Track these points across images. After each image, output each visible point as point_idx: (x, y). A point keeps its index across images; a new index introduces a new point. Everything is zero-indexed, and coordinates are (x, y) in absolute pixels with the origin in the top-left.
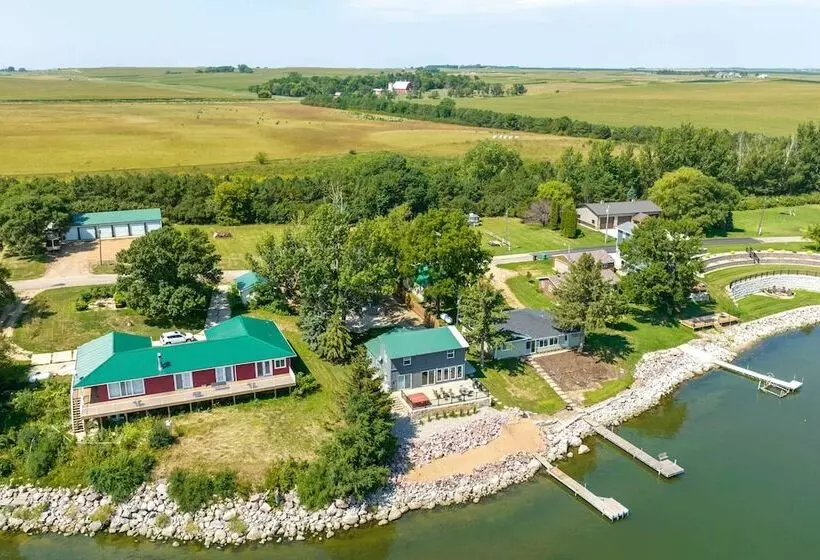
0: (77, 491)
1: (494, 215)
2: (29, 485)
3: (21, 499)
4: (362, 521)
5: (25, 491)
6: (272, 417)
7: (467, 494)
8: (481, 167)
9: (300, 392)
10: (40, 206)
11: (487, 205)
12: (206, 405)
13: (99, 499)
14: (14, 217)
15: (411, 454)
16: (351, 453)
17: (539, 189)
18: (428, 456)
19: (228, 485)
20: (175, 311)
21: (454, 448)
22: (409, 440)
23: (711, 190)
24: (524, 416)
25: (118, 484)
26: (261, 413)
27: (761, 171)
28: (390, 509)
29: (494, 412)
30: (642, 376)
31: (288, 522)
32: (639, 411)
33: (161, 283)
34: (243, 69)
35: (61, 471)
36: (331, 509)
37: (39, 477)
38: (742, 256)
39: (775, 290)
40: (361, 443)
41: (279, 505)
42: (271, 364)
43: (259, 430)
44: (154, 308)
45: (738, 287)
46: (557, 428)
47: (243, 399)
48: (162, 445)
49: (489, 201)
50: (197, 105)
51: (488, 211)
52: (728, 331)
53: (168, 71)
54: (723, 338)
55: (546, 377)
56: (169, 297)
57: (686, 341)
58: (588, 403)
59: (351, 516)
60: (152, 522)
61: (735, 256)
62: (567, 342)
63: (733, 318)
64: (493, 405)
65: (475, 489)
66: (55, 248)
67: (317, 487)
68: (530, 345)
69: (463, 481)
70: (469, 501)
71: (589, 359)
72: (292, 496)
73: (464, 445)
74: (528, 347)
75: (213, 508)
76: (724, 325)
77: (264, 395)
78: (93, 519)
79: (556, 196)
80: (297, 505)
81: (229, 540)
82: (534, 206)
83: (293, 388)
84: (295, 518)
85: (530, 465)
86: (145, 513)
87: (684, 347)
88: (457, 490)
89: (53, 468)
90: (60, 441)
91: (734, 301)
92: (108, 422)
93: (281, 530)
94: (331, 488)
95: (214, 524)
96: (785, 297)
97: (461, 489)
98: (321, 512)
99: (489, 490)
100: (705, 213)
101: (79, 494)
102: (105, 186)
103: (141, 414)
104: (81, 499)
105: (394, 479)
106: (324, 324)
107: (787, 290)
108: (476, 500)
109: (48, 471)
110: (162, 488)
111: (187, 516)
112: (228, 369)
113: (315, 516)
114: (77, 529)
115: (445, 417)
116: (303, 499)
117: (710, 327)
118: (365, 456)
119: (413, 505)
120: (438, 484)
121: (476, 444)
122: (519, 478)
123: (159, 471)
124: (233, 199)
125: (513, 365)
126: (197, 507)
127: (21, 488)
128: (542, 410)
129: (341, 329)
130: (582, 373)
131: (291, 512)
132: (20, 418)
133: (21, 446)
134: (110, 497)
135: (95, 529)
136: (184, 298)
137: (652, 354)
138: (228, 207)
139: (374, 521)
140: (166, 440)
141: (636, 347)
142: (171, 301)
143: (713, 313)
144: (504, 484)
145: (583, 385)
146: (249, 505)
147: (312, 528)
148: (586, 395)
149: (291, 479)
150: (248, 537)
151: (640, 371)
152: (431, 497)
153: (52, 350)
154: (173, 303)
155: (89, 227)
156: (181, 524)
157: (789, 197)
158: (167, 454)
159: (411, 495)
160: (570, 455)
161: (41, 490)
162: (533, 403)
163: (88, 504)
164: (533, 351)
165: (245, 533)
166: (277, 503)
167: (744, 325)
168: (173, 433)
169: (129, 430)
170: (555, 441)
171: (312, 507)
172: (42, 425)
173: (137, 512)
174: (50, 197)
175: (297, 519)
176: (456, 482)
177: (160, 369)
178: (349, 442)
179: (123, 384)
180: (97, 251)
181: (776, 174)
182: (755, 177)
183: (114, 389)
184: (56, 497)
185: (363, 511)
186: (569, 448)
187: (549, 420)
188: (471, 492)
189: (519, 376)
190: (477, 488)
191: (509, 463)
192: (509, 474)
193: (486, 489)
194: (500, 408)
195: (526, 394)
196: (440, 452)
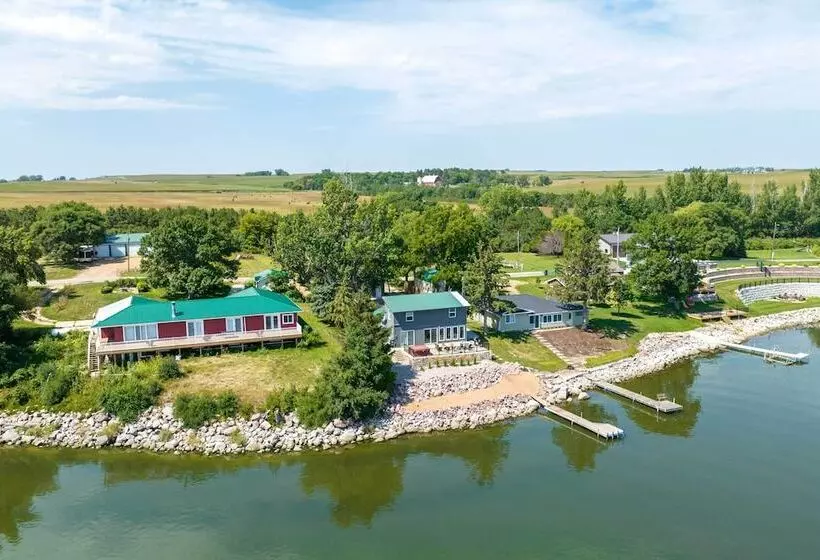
0: (87, 414)
1: (510, 251)
2: (43, 411)
3: (36, 421)
4: (359, 438)
5: (39, 416)
6: (277, 362)
7: (463, 423)
8: (496, 207)
9: (306, 344)
10: (75, 218)
11: (502, 241)
12: (214, 350)
13: (108, 420)
14: (51, 226)
15: (410, 391)
16: (349, 373)
17: (553, 223)
18: (427, 394)
19: (230, 406)
20: (193, 288)
21: (453, 388)
22: (409, 381)
23: (720, 213)
24: (525, 370)
25: (126, 405)
26: (268, 358)
27: (775, 214)
28: (387, 431)
29: (494, 365)
30: (646, 348)
31: (286, 437)
32: (641, 374)
33: (182, 263)
34: (280, 173)
35: (74, 399)
36: (330, 427)
37: (54, 404)
38: (753, 270)
39: (786, 296)
40: (358, 365)
41: (279, 424)
42: (279, 318)
43: (264, 370)
44: (174, 286)
45: (747, 291)
46: (558, 380)
47: (252, 347)
48: (170, 376)
49: (506, 238)
50: (234, 194)
51: (504, 246)
52: (737, 323)
53: (209, 176)
54: (730, 327)
55: (549, 345)
56: (188, 275)
57: (693, 329)
58: (588, 365)
59: (348, 435)
60: (156, 437)
61: (745, 270)
62: (571, 320)
63: (740, 312)
64: (493, 359)
65: (472, 419)
66: (88, 260)
67: (316, 407)
68: (534, 320)
69: (460, 412)
70: (466, 428)
71: (594, 335)
72: (293, 418)
73: (463, 387)
74: (532, 322)
75: (215, 425)
76: (733, 318)
77: (271, 345)
78: (101, 434)
79: (569, 228)
80: (296, 425)
81: (228, 450)
82: (548, 238)
83: (299, 339)
84: (293, 434)
85: (528, 404)
86: (150, 431)
87: (691, 333)
88: (454, 419)
89: (66, 397)
90: (75, 374)
91: (744, 301)
92: (121, 360)
93: (279, 444)
94: (329, 407)
95: (215, 439)
96: (797, 301)
97: (458, 418)
98: (319, 430)
99: (486, 420)
100: (716, 236)
101: (88, 418)
102: (138, 215)
103: (153, 353)
104: (90, 421)
105: (392, 409)
106: (333, 293)
107: (798, 296)
108: (472, 427)
109: (61, 399)
110: (168, 410)
111: (190, 431)
112: (237, 321)
113: (313, 433)
114: (84, 443)
115: (446, 365)
116: (302, 417)
117: (718, 319)
118: (363, 379)
119: (410, 429)
120: (435, 413)
121: (475, 386)
122: (517, 413)
123: (164, 397)
124: (257, 228)
125: (516, 336)
126: (200, 424)
127: (35, 414)
128: (542, 368)
129: (347, 295)
130: (586, 345)
131: (291, 429)
132: (41, 358)
133: (39, 378)
134: (118, 419)
135: (102, 443)
136: (202, 277)
137: (657, 335)
138: (252, 236)
139: (370, 440)
140: (173, 373)
141: (641, 329)
142: (190, 278)
143: (721, 310)
144: (501, 417)
145: (586, 353)
146: (249, 423)
147: (310, 443)
148: (588, 360)
149: (292, 402)
150: (247, 448)
151: (644, 345)
152: (429, 423)
153: (75, 319)
154: (192, 281)
155: (120, 245)
156: (185, 439)
157: (806, 238)
158: (174, 383)
159: (409, 421)
160: (570, 399)
161: (54, 415)
162: (536, 363)
163: (97, 425)
164: (537, 326)
165: (243, 444)
166: (277, 421)
167: (752, 319)
168: (182, 370)
169: (140, 366)
170: (556, 387)
171: (311, 425)
172: (59, 364)
173: (142, 430)
174: (84, 213)
175: (296, 435)
176: (454, 413)
177: (173, 316)
178: (346, 364)
179: (137, 328)
180: (126, 263)
181: (791, 216)
182: (770, 219)
183: (129, 329)
184: (68, 419)
185: (360, 431)
186: (569, 395)
187: (550, 375)
188: (468, 420)
189: (522, 344)
190: (474, 418)
191: (507, 402)
192: (507, 410)
193: (483, 419)
194: (500, 362)
195: (528, 356)
196: (439, 391)
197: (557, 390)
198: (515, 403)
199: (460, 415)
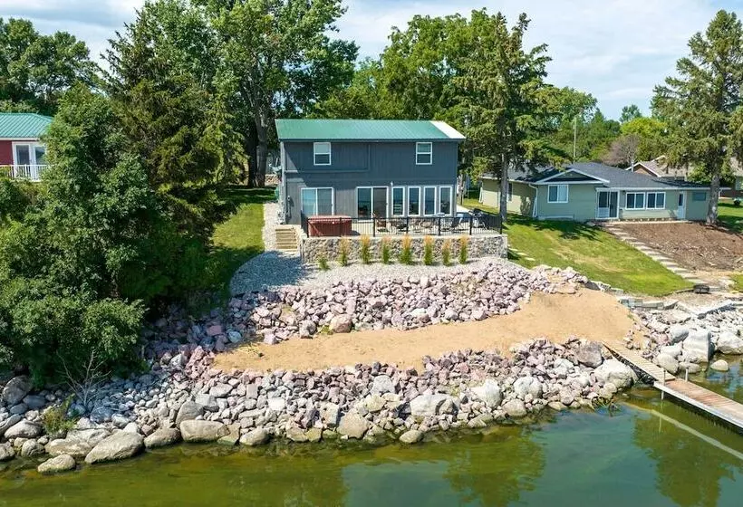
18: (307, 323)
21: (387, 316)
24: (589, 285)
28: (111, 432)
29: (515, 268)
55: (641, 247)
62: (683, 209)
64: (511, 256)
65: (416, 406)
68: (607, 200)
69: (380, 382)
70: (389, 438)
73: (419, 313)
74: (602, 204)
85: (601, 372)
88: (356, 403)
97: (371, 402)
99: (462, 415)
105: (175, 360)
108: (408, 437)
115: (386, 260)
119: (192, 428)
120: (299, 381)
121: (449, 313)
122: (566, 395)
125: (569, 228)
144: (514, 406)
148: (735, 279)
160: (720, 364)
164: (613, 214)
170: (676, 330)
176: (362, 383)
186: (715, 353)
187: (653, 301)
188: (402, 412)
189: (583, 240)
190: (423, 404)
191: (538, 360)
192: (536, 385)
193: (455, 409)
194: (528, 265)
195: (598, 262)
196: (344, 319)
197: (682, 338)
198: (562, 366)
199: (380, 393)
